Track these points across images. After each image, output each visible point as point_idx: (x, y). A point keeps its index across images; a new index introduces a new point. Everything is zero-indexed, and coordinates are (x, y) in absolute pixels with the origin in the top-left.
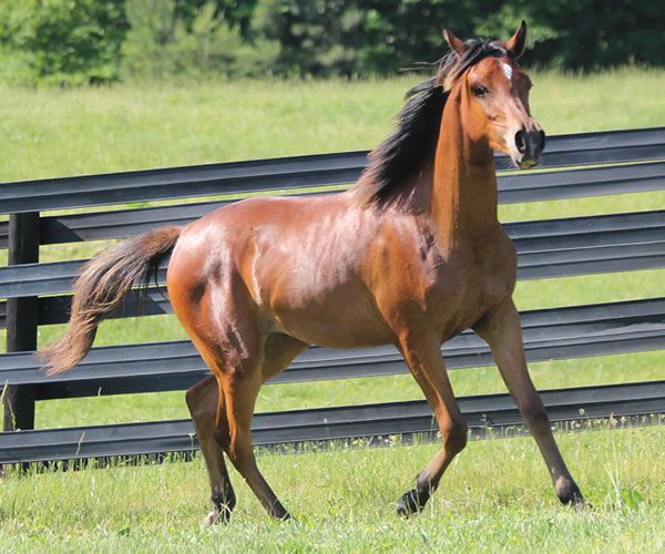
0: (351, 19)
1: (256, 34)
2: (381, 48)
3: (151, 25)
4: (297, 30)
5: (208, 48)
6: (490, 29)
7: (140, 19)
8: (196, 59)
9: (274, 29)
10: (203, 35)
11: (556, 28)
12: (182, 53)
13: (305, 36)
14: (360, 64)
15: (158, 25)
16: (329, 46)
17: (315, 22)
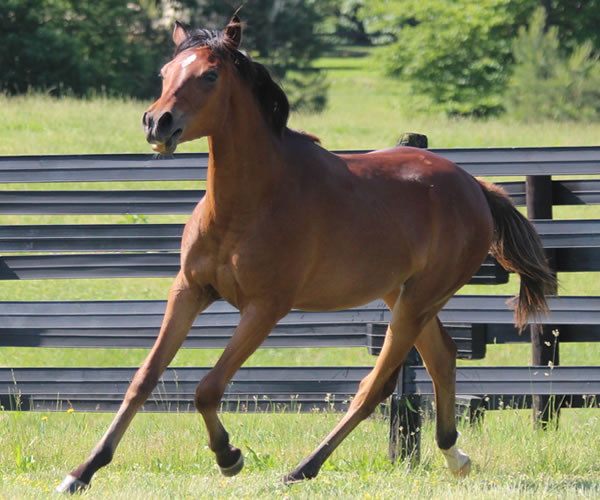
3: (534, 62)
5: (581, 84)
7: (525, 56)
8: (570, 94)
10: (578, 73)
12: (557, 89)
15: (541, 62)
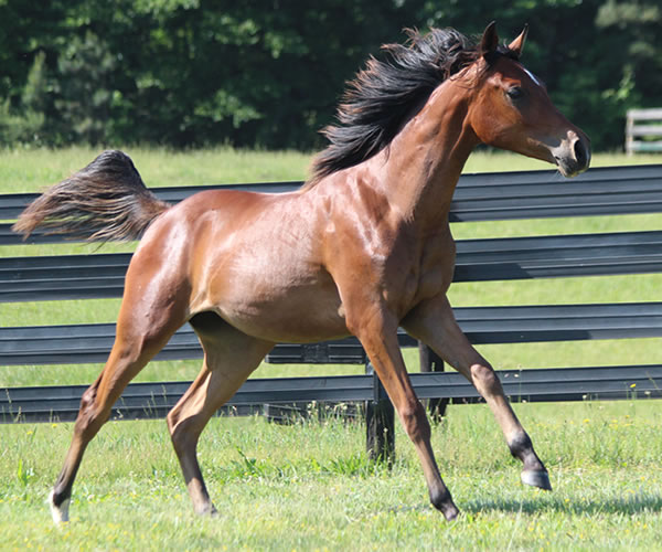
0: (100, 97)
1: (26, 106)
2: (123, 121)
4: (58, 105)
6: (206, 109)
9: (41, 104)
11: (259, 110)
13: (64, 109)
14: (107, 133)
16: (83, 118)
17: (72, 99)
